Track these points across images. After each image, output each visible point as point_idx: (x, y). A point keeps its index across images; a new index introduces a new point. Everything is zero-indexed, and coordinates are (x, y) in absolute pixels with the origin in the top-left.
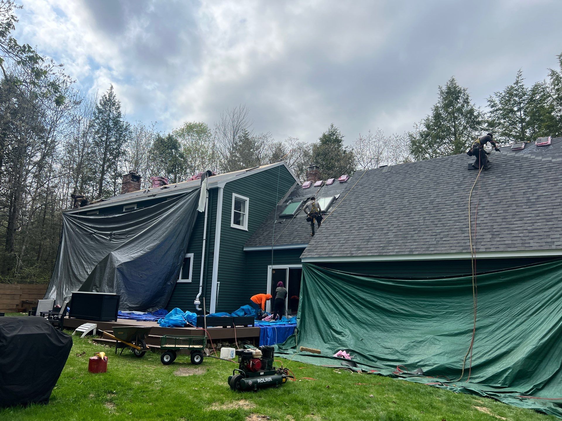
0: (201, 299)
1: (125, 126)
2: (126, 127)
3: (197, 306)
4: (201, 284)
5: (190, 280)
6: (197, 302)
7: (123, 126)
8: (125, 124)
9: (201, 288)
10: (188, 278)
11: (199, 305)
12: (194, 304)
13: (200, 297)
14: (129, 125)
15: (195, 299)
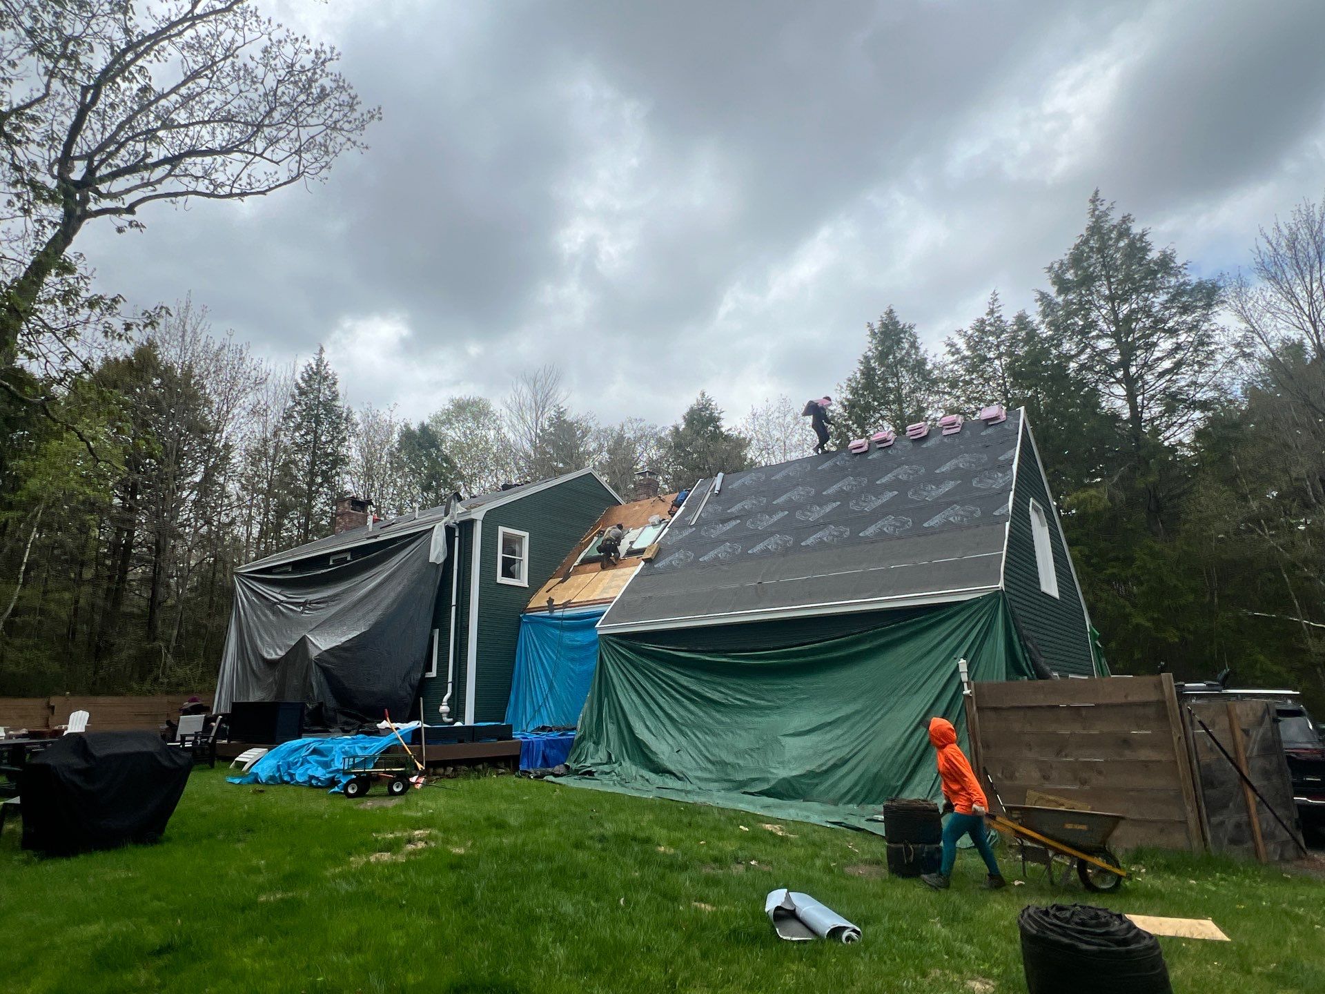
1: (344, 415)
2: (347, 416)
7: (341, 414)
8: (345, 411)
14: (352, 411)
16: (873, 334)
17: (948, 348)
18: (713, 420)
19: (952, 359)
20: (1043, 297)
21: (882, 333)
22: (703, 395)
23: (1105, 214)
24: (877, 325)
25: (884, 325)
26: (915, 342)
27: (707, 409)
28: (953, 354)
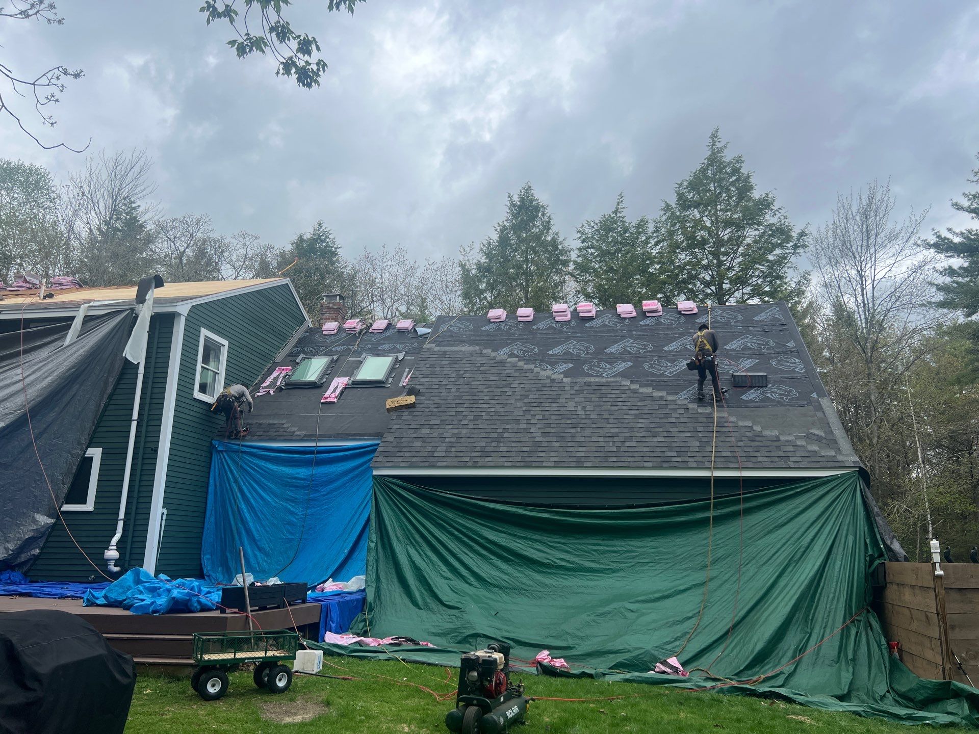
0: (120, 546)
3: (112, 563)
4: (122, 515)
5: (89, 506)
6: (112, 553)
9: (120, 525)
10: (84, 501)
11: (116, 560)
12: (104, 559)
13: (119, 542)
15: (107, 548)
16: (513, 204)
17: (579, 235)
18: (330, 254)
19: (581, 245)
20: (668, 208)
21: (519, 207)
22: (320, 225)
23: (720, 150)
24: (516, 199)
25: (522, 200)
26: (549, 222)
27: (323, 241)
28: (583, 242)
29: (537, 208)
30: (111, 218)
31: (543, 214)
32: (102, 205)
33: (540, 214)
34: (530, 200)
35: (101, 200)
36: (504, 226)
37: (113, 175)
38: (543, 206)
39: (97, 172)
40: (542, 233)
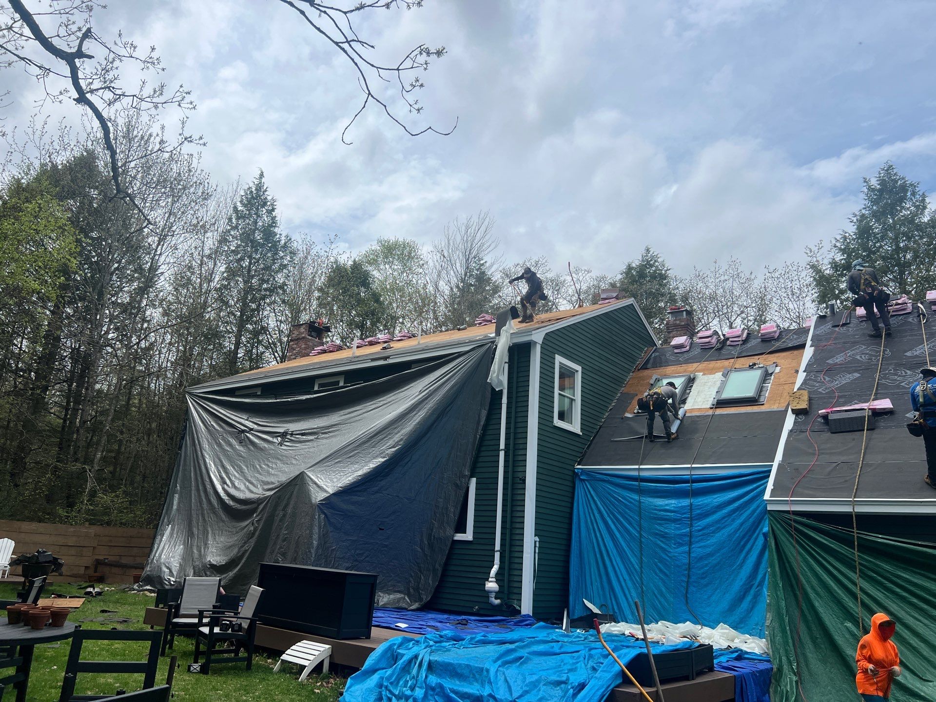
0: (499, 578)
1: (283, 242)
2: (285, 243)
3: (493, 595)
4: (498, 547)
5: (468, 536)
6: (491, 585)
7: (279, 241)
8: (283, 238)
9: (497, 556)
10: (465, 532)
11: (496, 593)
12: (485, 590)
13: (498, 574)
14: (290, 239)
15: (487, 580)
16: (871, 189)
18: (660, 277)
24: (874, 183)
27: (654, 265)
29: (904, 188)
30: (466, 275)
31: (914, 194)
32: (458, 265)
33: (909, 194)
34: (892, 180)
35: (458, 261)
36: (863, 215)
37: (465, 239)
38: (911, 185)
39: (453, 238)
40: (914, 215)
